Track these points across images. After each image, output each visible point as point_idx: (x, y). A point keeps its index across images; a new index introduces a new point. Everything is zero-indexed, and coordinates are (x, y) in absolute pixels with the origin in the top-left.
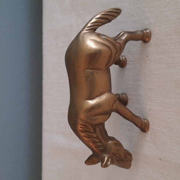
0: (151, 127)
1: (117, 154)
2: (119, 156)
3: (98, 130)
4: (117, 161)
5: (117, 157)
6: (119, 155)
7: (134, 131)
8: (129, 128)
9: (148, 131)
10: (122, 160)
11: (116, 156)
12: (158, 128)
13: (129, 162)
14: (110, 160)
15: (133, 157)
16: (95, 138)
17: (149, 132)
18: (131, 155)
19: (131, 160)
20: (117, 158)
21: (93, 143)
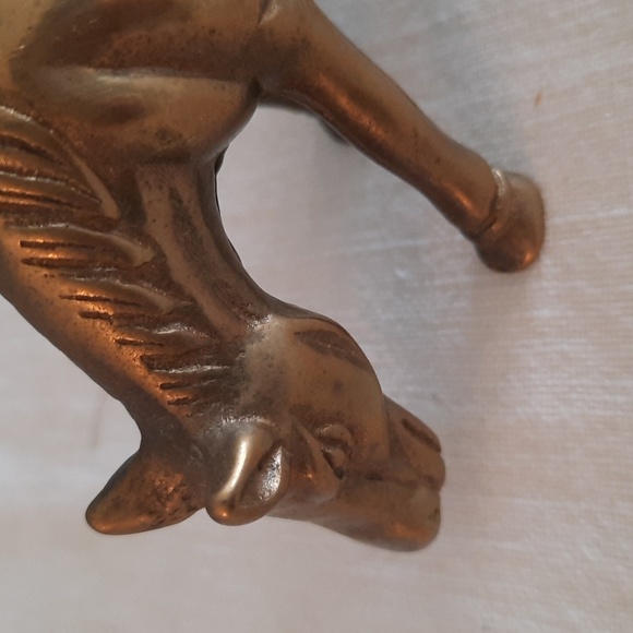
0: (559, 217)
1: (332, 420)
2: (347, 436)
3: (156, 205)
4: (339, 474)
5: (331, 441)
6: (351, 430)
7: (438, 282)
8: (401, 274)
9: (536, 258)
10: (374, 477)
11: (325, 430)
12: (617, 212)
13: (422, 493)
14: (278, 460)
15: (446, 455)
16: (140, 274)
17: (547, 263)
18: (432, 442)
19: (435, 481)
20: (337, 454)
21: (124, 321)
